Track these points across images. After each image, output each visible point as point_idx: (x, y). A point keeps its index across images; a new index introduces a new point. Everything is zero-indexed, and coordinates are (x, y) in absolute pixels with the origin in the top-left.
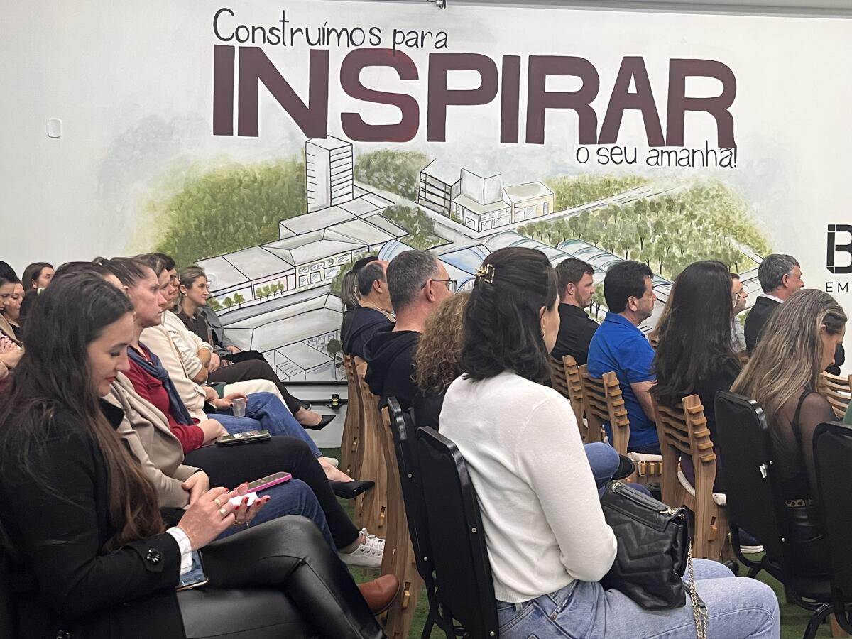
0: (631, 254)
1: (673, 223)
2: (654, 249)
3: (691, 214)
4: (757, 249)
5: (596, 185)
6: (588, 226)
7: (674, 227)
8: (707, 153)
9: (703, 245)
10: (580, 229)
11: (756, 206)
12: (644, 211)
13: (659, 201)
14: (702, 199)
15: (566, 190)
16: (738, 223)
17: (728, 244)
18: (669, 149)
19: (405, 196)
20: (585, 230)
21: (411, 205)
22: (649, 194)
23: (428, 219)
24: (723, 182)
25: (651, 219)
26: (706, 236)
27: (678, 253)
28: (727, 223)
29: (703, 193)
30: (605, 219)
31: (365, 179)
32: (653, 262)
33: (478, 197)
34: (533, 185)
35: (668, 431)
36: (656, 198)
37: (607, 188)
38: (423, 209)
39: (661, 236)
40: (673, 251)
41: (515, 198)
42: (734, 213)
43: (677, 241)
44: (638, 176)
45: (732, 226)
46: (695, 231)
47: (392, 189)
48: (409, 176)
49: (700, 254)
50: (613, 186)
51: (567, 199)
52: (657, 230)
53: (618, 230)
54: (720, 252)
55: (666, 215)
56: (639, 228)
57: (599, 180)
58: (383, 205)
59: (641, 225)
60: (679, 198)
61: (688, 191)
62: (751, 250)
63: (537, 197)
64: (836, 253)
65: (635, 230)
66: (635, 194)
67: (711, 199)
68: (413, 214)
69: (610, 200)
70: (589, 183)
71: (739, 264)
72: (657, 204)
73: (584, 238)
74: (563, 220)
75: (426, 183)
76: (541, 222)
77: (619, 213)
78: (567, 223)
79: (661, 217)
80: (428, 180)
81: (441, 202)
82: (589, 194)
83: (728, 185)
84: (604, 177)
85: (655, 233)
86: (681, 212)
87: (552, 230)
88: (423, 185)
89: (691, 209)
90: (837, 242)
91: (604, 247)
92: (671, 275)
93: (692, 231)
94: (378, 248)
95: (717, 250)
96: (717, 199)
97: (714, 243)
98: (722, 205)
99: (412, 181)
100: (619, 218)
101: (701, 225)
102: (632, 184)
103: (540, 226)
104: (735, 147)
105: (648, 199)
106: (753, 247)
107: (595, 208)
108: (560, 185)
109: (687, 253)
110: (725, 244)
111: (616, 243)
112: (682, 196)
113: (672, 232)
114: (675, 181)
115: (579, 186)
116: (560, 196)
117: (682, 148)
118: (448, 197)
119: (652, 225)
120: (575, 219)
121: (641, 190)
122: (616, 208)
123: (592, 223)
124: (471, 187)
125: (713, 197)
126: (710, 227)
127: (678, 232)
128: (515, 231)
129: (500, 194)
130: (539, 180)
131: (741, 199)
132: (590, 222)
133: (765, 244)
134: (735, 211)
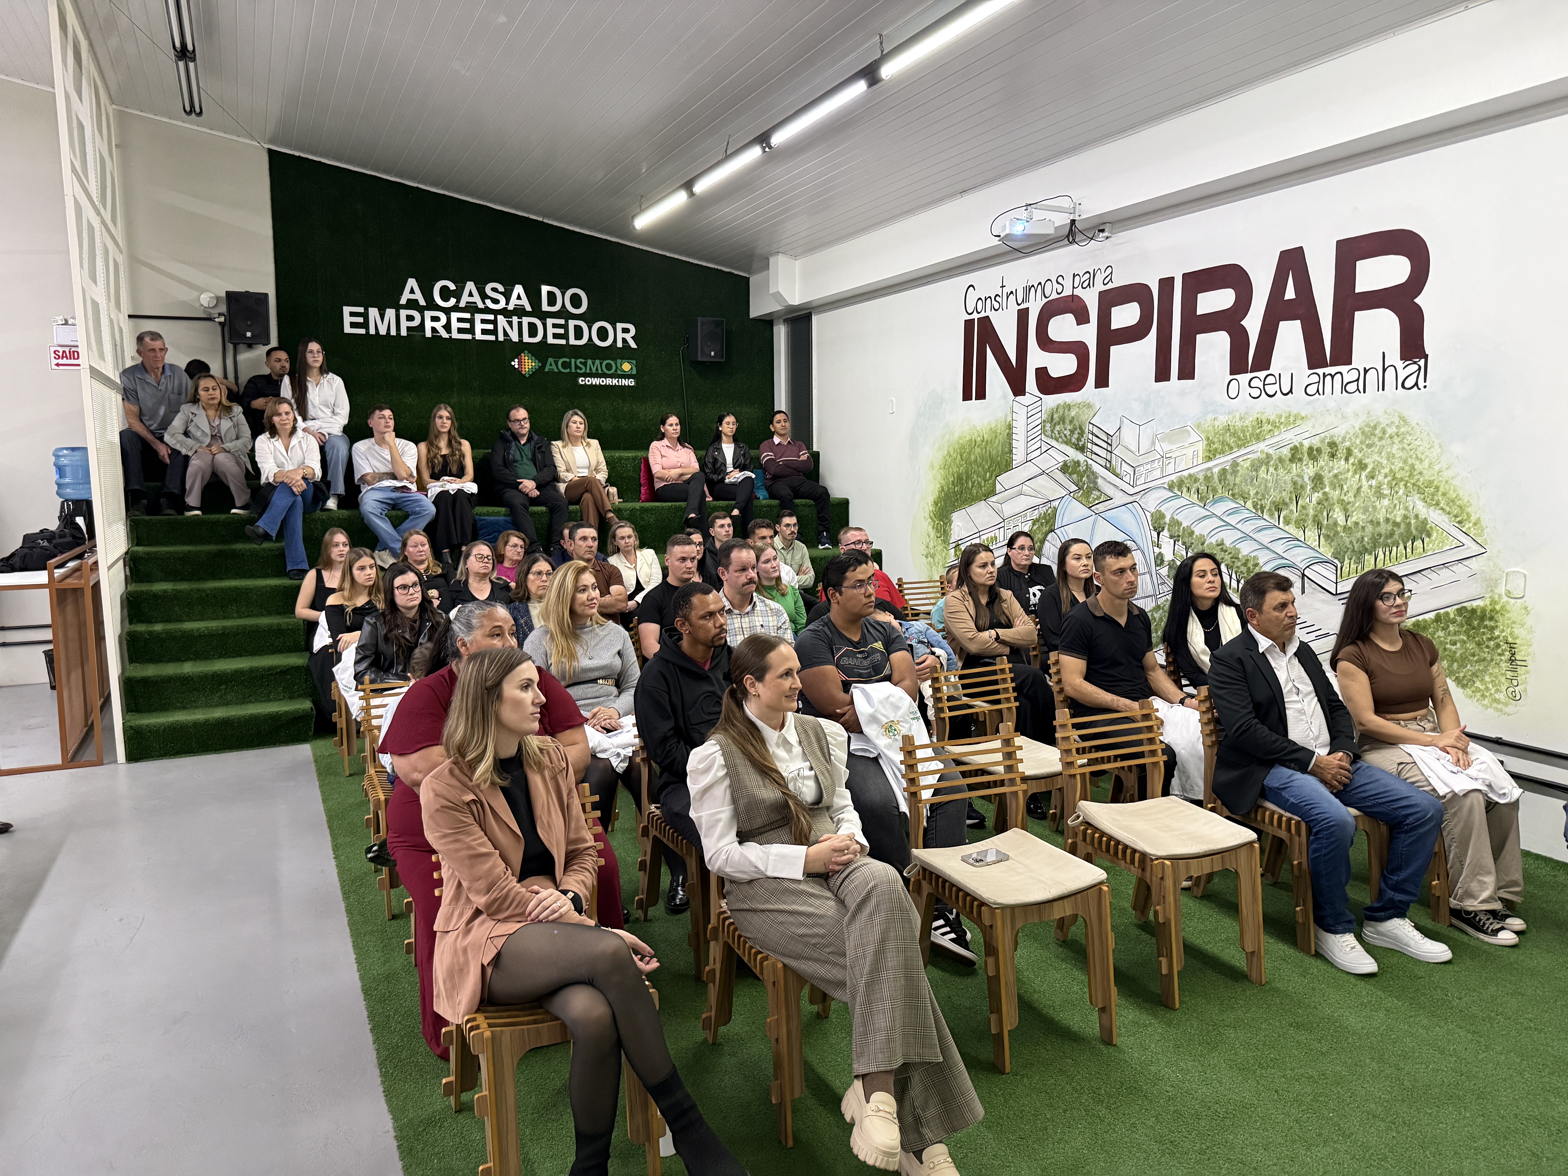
0: (1284, 518)
1: (1336, 476)
2: (1311, 512)
3: (1360, 462)
4: (1456, 516)
5: (1247, 426)
7: (1337, 481)
8: (1384, 370)
9: (1374, 507)
10: (1228, 484)
11: (1455, 448)
12: (1300, 460)
13: (1319, 445)
14: (1376, 440)
15: (1216, 434)
16: (1428, 475)
17: (1411, 508)
18: (1333, 370)
19: (1077, 449)
20: (1235, 485)
21: (1080, 457)
22: (1307, 435)
23: (1093, 473)
24: (1407, 413)
25: (1309, 470)
26: (1380, 495)
27: (1341, 520)
28: (1411, 475)
29: (1377, 432)
30: (1257, 471)
31: (1049, 433)
32: (1310, 530)
33: (1134, 448)
34: (1183, 431)
36: (1316, 442)
37: (1259, 430)
38: (1090, 462)
39: (1320, 494)
40: (1335, 516)
41: (1167, 447)
42: (1421, 459)
43: (1341, 502)
44: (1294, 411)
45: (1418, 480)
46: (1365, 488)
47: (1067, 443)
48: (1081, 428)
49: (1371, 522)
50: (1267, 427)
51: (1216, 446)
52: (1315, 486)
53: (1269, 485)
54: (1398, 520)
55: (1327, 465)
56: (1295, 483)
57: (1251, 419)
58: (1061, 458)
59: (1296, 478)
60: (1344, 439)
61: (1357, 428)
62: (1445, 518)
63: (1187, 445)
65: (1289, 487)
66: (1291, 437)
67: (1389, 441)
68: (1082, 468)
69: (1261, 446)
70: (1239, 424)
71: (1426, 540)
72: (1317, 450)
73: (1233, 495)
74: (1212, 473)
75: (1093, 434)
76: (1190, 475)
77: (1271, 463)
78: (1216, 476)
79: (1322, 468)
80: (1096, 431)
81: (1103, 453)
82: (1239, 439)
83: (1414, 417)
84: (1256, 416)
85: (1314, 489)
86: (1347, 459)
87: (1201, 484)
88: (1090, 436)
89: (1360, 455)
91: (1254, 507)
92: (1332, 550)
93: (1360, 487)
94: (1057, 503)
95: (1395, 516)
96: (1397, 440)
97: (1392, 506)
98: (1403, 448)
99: (1082, 433)
100: (1271, 469)
101: (1373, 478)
102: (1288, 423)
103: (1190, 480)
104: (1426, 357)
105: (1306, 444)
106: (1449, 513)
107: (1245, 456)
108: (1210, 429)
109: (1354, 519)
110: (1406, 509)
111: (1267, 503)
112: (1348, 436)
113: (1334, 489)
114: (1340, 416)
115: (1229, 429)
116: (1210, 442)
117: (1350, 367)
118: (1109, 449)
119: (1310, 478)
120: (1224, 471)
121: (1297, 430)
122: (1269, 456)
123: (1241, 476)
124: (1129, 436)
125: (1391, 437)
126: (1386, 481)
127: (1342, 489)
128: (1165, 486)
129: (1153, 443)
130: (1189, 424)
131: (1434, 437)
132: (1239, 474)
133: (1469, 510)
134: (1423, 457)
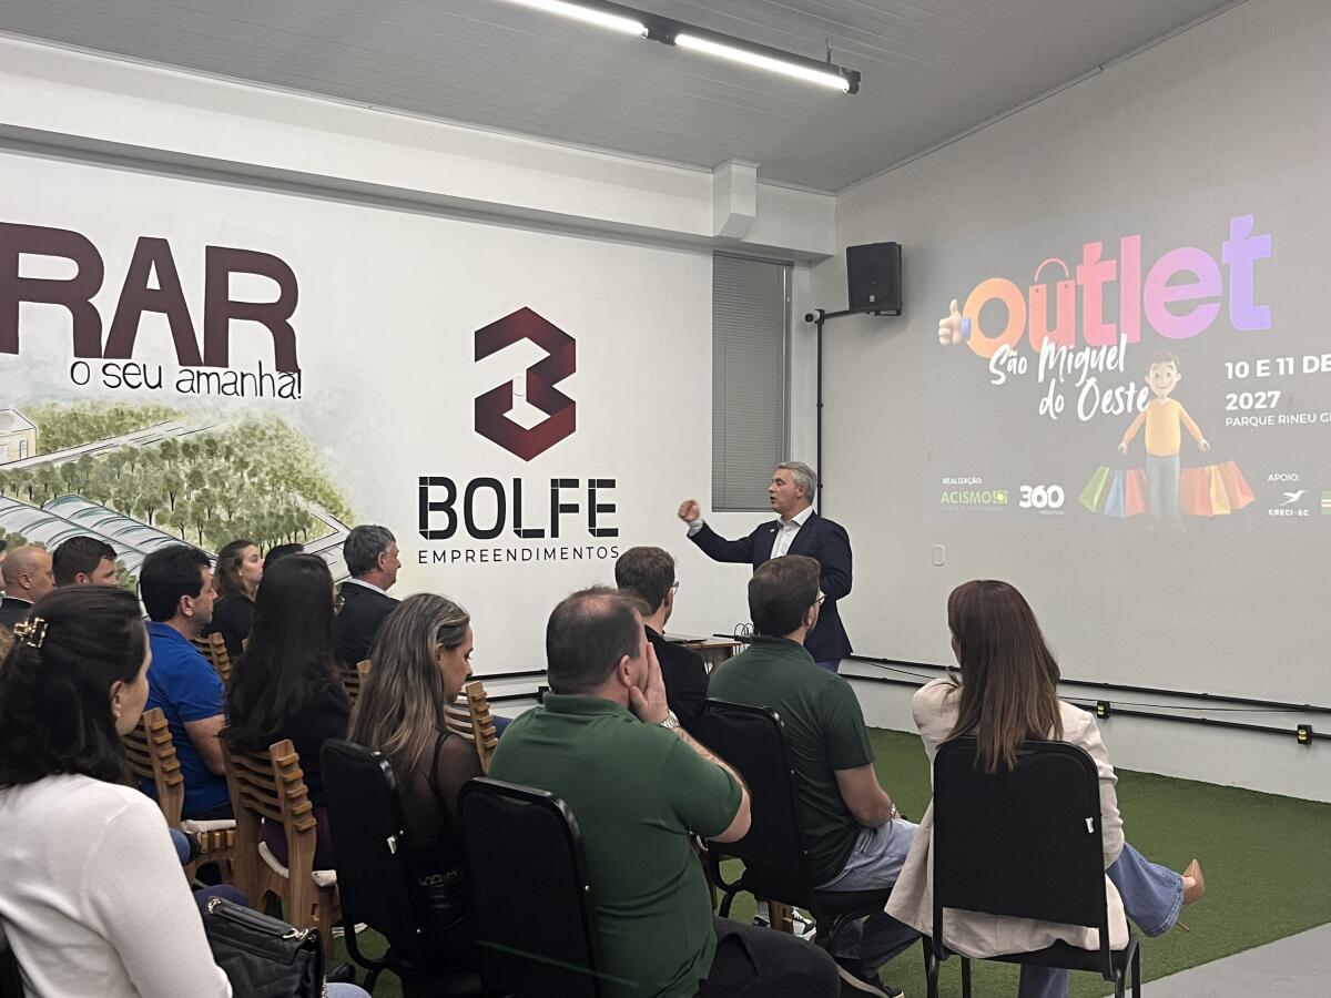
0: (157, 517)
1: (216, 473)
2: (190, 509)
3: (241, 460)
4: (331, 508)
5: (102, 417)
6: (91, 477)
7: (218, 479)
8: (261, 377)
9: (258, 503)
10: (78, 481)
11: (328, 451)
12: (175, 457)
13: (195, 442)
14: (256, 441)
15: (56, 422)
16: (306, 473)
17: (292, 502)
18: (209, 370)
20: (87, 482)
22: (181, 431)
24: (284, 418)
25: (185, 468)
26: (263, 492)
27: (224, 516)
28: (291, 474)
29: (257, 433)
30: (118, 467)
32: (189, 528)
34: (2, 414)
35: (246, 789)
36: (191, 439)
37: (119, 422)
39: (199, 492)
40: (218, 512)
42: (299, 460)
43: (223, 498)
44: (164, 405)
45: (297, 478)
46: (247, 485)
49: (255, 516)
50: (129, 420)
51: (57, 436)
52: (193, 482)
53: (136, 482)
54: (281, 513)
55: (206, 462)
56: (168, 481)
57: (108, 409)
59: (169, 475)
60: (223, 438)
61: (236, 429)
62: (323, 510)
63: (9, 432)
64: (430, 513)
65: (162, 484)
66: (161, 432)
67: (269, 442)
69: (123, 440)
70: (91, 414)
71: (308, 529)
72: (193, 447)
73: (84, 493)
74: (52, 468)
76: (16, 470)
77: (138, 459)
78: (58, 472)
79: (200, 465)
82: (92, 430)
83: (291, 422)
84: (114, 407)
85: (192, 487)
86: (227, 458)
87: (34, 481)
89: (241, 454)
90: (431, 499)
91: (117, 507)
92: (216, 546)
93: (243, 484)
95: (278, 510)
96: (276, 442)
97: (275, 501)
98: (283, 450)
100: (138, 466)
101: (255, 476)
102: (156, 417)
103: (15, 477)
104: (299, 372)
105: (181, 440)
106: (325, 506)
107: (101, 450)
108: (45, 416)
109: (238, 514)
110: (288, 503)
111: (135, 501)
112: (227, 436)
113: (215, 486)
114: (218, 415)
115: (75, 418)
116: (46, 431)
117: (226, 370)
119: (186, 475)
120: (69, 468)
121: (169, 426)
122: (133, 451)
123: (96, 472)
125: (270, 439)
126: (268, 478)
127: (223, 485)
130: (11, 407)
131: (308, 441)
132: (93, 470)
133: (341, 502)
134: (301, 458)
